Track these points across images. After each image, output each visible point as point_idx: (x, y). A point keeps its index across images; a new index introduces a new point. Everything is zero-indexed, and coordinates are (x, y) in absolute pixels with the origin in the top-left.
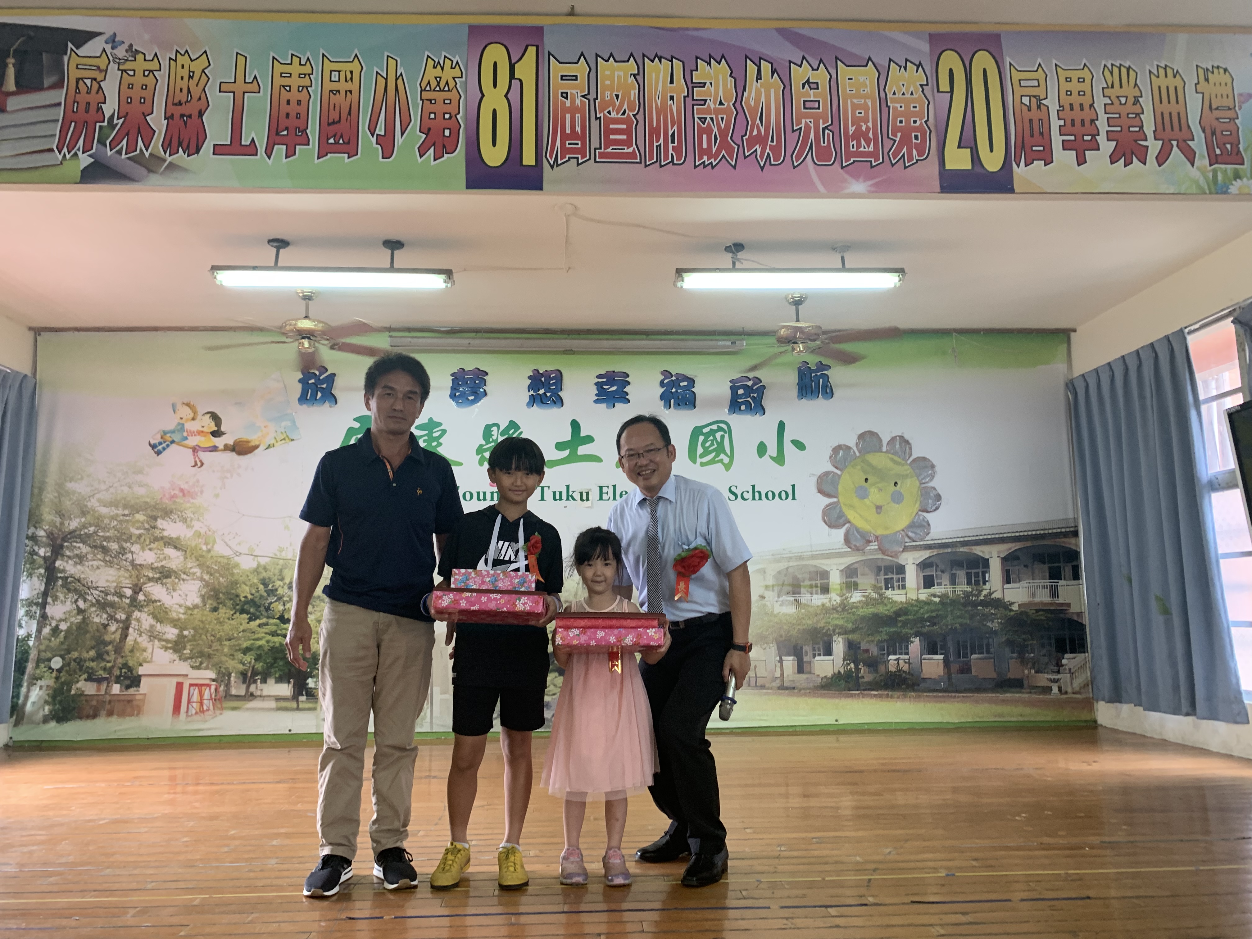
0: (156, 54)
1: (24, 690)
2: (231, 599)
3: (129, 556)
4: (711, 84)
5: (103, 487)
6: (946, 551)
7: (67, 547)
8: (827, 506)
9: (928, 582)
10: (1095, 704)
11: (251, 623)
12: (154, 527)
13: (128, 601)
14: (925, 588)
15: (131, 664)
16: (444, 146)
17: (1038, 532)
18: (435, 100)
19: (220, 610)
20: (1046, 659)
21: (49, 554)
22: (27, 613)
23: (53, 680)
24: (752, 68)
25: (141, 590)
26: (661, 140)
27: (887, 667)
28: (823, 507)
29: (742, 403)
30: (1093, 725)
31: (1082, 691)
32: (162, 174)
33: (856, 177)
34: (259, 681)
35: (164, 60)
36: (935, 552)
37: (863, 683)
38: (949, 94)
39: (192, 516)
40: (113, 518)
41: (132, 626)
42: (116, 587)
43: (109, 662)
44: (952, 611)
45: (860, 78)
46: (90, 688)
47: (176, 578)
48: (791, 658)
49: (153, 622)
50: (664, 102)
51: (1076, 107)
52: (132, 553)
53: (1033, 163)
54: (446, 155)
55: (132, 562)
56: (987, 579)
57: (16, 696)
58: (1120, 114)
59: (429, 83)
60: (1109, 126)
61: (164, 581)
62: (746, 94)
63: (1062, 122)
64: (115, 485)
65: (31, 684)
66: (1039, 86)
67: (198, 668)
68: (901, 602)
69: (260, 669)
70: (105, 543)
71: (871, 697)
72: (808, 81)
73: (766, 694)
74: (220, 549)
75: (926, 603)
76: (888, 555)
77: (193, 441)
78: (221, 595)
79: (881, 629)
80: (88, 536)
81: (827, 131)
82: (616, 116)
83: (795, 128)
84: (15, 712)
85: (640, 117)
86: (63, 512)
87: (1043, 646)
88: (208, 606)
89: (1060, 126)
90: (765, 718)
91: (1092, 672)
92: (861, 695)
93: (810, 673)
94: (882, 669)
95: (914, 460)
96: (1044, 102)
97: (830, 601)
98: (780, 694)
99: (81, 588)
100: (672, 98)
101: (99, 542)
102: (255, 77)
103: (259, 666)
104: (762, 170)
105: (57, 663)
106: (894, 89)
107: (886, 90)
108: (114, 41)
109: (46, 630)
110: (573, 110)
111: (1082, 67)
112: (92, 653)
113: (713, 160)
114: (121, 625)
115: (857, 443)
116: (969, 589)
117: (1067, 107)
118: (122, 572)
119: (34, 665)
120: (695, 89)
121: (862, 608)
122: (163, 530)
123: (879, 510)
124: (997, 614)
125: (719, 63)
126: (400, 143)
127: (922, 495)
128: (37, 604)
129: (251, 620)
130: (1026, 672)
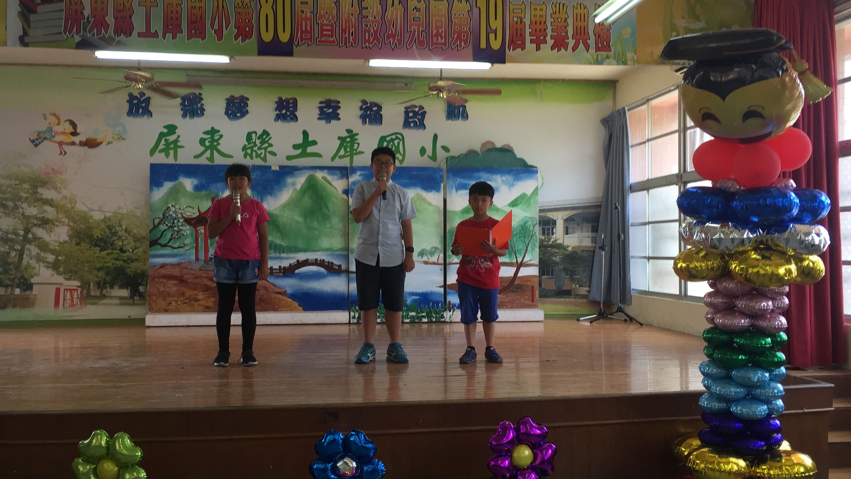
2: (88, 238)
3: (21, 210)
4: (371, 8)
11: (102, 252)
12: (37, 192)
13: (21, 238)
15: (26, 276)
16: (246, 36)
17: (587, 205)
18: (241, 13)
19: (82, 245)
25: (29, 231)
26: (347, 35)
29: (412, 122)
32: (115, 46)
34: (108, 288)
39: (61, 186)
40: (8, 186)
41: (25, 253)
42: (14, 229)
43: (12, 275)
47: (52, 224)
49: (39, 251)
52: (23, 208)
53: (516, 49)
54: (247, 40)
55: (23, 214)
56: (554, 232)
58: (557, 27)
60: (552, 32)
61: (45, 226)
63: (531, 30)
64: (9, 165)
66: (522, 12)
67: (69, 279)
69: (109, 280)
70: (4, 202)
74: (80, 207)
77: (59, 138)
78: (82, 235)
81: (423, 32)
82: (326, 23)
83: (409, 31)
85: (337, 23)
88: (73, 242)
96: (523, 20)
100: (352, 14)
103: (108, 278)
114: (18, 253)
115: (481, 149)
116: (543, 238)
118: (16, 220)
122: (42, 194)
124: (558, 253)
126: (226, 33)
129: (101, 250)
130: (574, 286)
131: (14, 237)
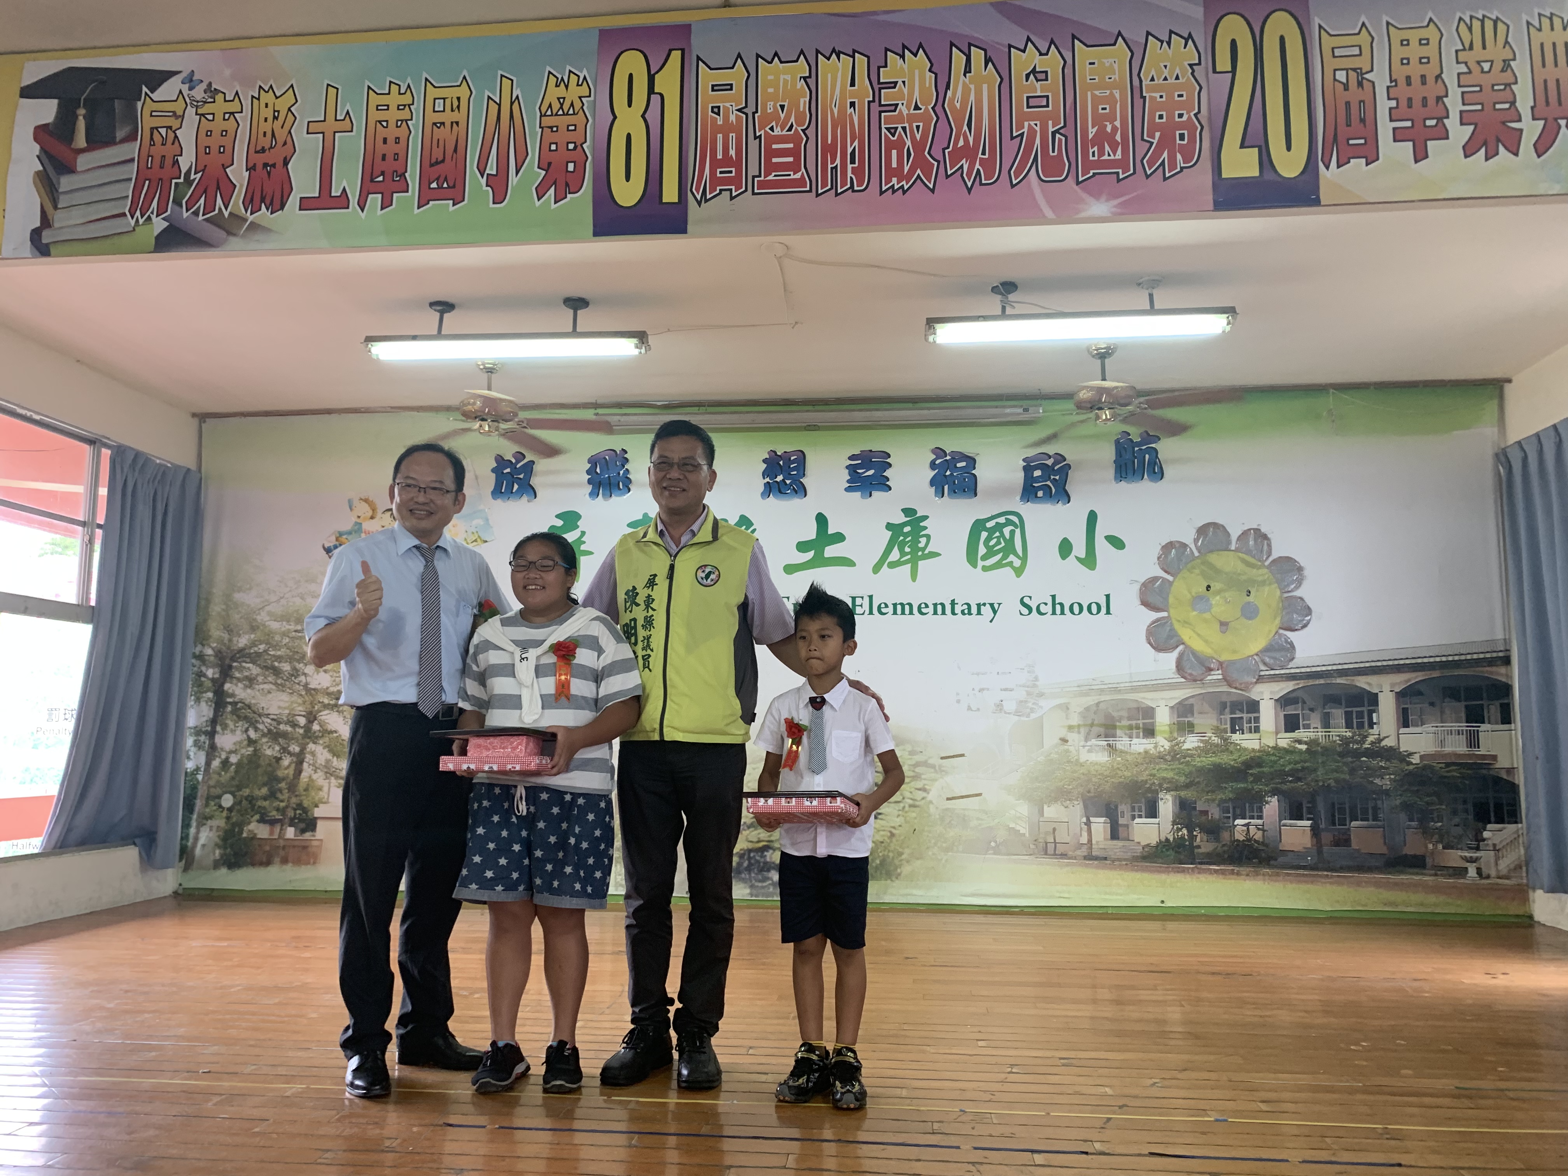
0: (237, 93)
1: (193, 831)
3: (302, 678)
4: (904, 82)
5: (273, 598)
6: (1317, 682)
7: (237, 668)
8: (1154, 622)
9: (1291, 724)
10: (1531, 893)
13: (301, 731)
14: (1286, 732)
15: (306, 804)
16: (567, 185)
17: (1450, 658)
18: (557, 127)
20: (1459, 830)
21: (217, 676)
22: (196, 744)
23: (224, 820)
24: (958, 58)
25: (315, 719)
26: (838, 161)
27: (1232, 834)
28: (1148, 624)
29: (1040, 488)
30: (1528, 922)
31: (1512, 874)
32: (243, 236)
33: (1096, 195)
35: (246, 99)
36: (1302, 684)
37: (1198, 853)
38: (1230, 75)
40: (284, 634)
41: (307, 760)
42: (289, 714)
43: (282, 801)
44: (1323, 762)
45: (1105, 61)
46: (262, 831)
48: (1102, 820)
49: (329, 756)
50: (842, 111)
51: (1416, 80)
52: (305, 674)
53: (1349, 162)
54: (569, 196)
55: (306, 686)
56: (1375, 721)
57: (185, 837)
58: (1480, 86)
59: (550, 106)
60: (1464, 104)
62: (949, 93)
63: (1393, 103)
64: (286, 596)
65: (200, 825)
66: (1360, 55)
68: (1253, 749)
70: (276, 664)
71: (1211, 873)
72: (1034, 71)
73: (1068, 865)
75: (1286, 751)
76: (1236, 688)
79: (1224, 785)
80: (258, 655)
81: (1058, 136)
82: (780, 133)
83: (1015, 134)
84: (185, 856)
85: (811, 132)
86: (232, 626)
87: (1455, 812)
89: (1391, 109)
90: (1066, 895)
91: (1527, 849)
92: (1196, 871)
93: (1128, 839)
94: (1225, 836)
95: (1274, 561)
96: (1366, 76)
97: (1155, 747)
98: (1087, 866)
99: (252, 715)
100: (852, 104)
101: (269, 662)
102: (348, 113)
104: (969, 193)
105: (227, 801)
106: (1153, 73)
107: (1141, 75)
108: (191, 81)
109: (216, 763)
110: (726, 129)
111: (1425, 24)
112: (264, 791)
113: (904, 183)
114: (295, 759)
115: (1195, 539)
116: (1349, 734)
117: (1402, 82)
118: (295, 698)
119: (204, 802)
120: (883, 91)
121: (1199, 756)
123: (1225, 628)
124: (1387, 768)
125: (915, 55)
126: (514, 183)
127: (1284, 608)
128: (206, 733)
130: (1430, 846)
131: (289, 729)
